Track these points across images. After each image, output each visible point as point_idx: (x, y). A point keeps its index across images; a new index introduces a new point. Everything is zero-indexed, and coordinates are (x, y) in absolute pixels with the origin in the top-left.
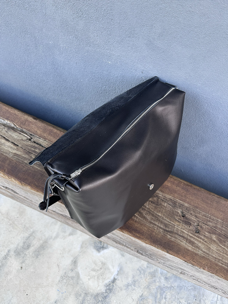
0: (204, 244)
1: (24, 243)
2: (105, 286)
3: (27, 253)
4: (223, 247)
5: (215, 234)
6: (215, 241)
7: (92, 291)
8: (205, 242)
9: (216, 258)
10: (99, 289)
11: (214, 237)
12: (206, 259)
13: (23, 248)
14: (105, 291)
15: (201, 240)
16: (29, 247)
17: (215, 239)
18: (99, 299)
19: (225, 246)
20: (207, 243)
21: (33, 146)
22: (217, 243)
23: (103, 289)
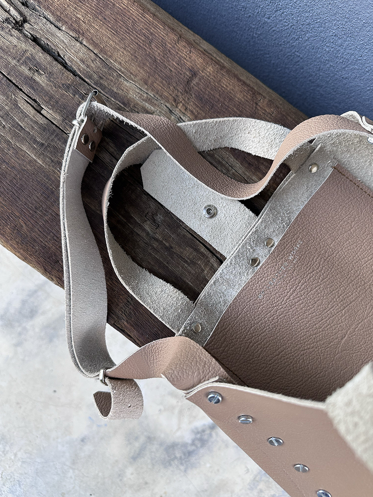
1: (24, 302)
2: (193, 431)
3: (28, 327)
7: (162, 436)
10: (178, 434)
13: (20, 313)
14: (190, 441)
16: (33, 313)
18: (177, 453)
21: (28, 54)
23: (188, 438)
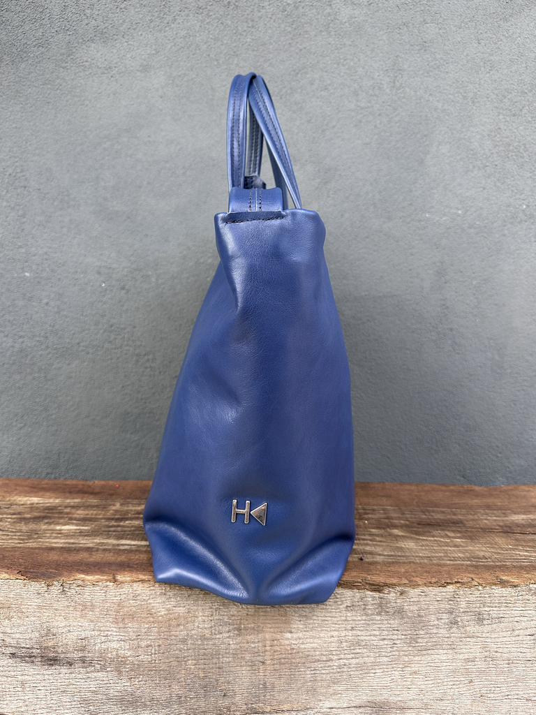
0: (379, 546)
4: (432, 539)
5: (395, 527)
6: (403, 536)
8: (380, 541)
9: (429, 557)
11: (396, 532)
12: (404, 563)
15: (365, 542)
17: (401, 533)
19: (433, 536)
20: (384, 542)
22: (411, 538)
